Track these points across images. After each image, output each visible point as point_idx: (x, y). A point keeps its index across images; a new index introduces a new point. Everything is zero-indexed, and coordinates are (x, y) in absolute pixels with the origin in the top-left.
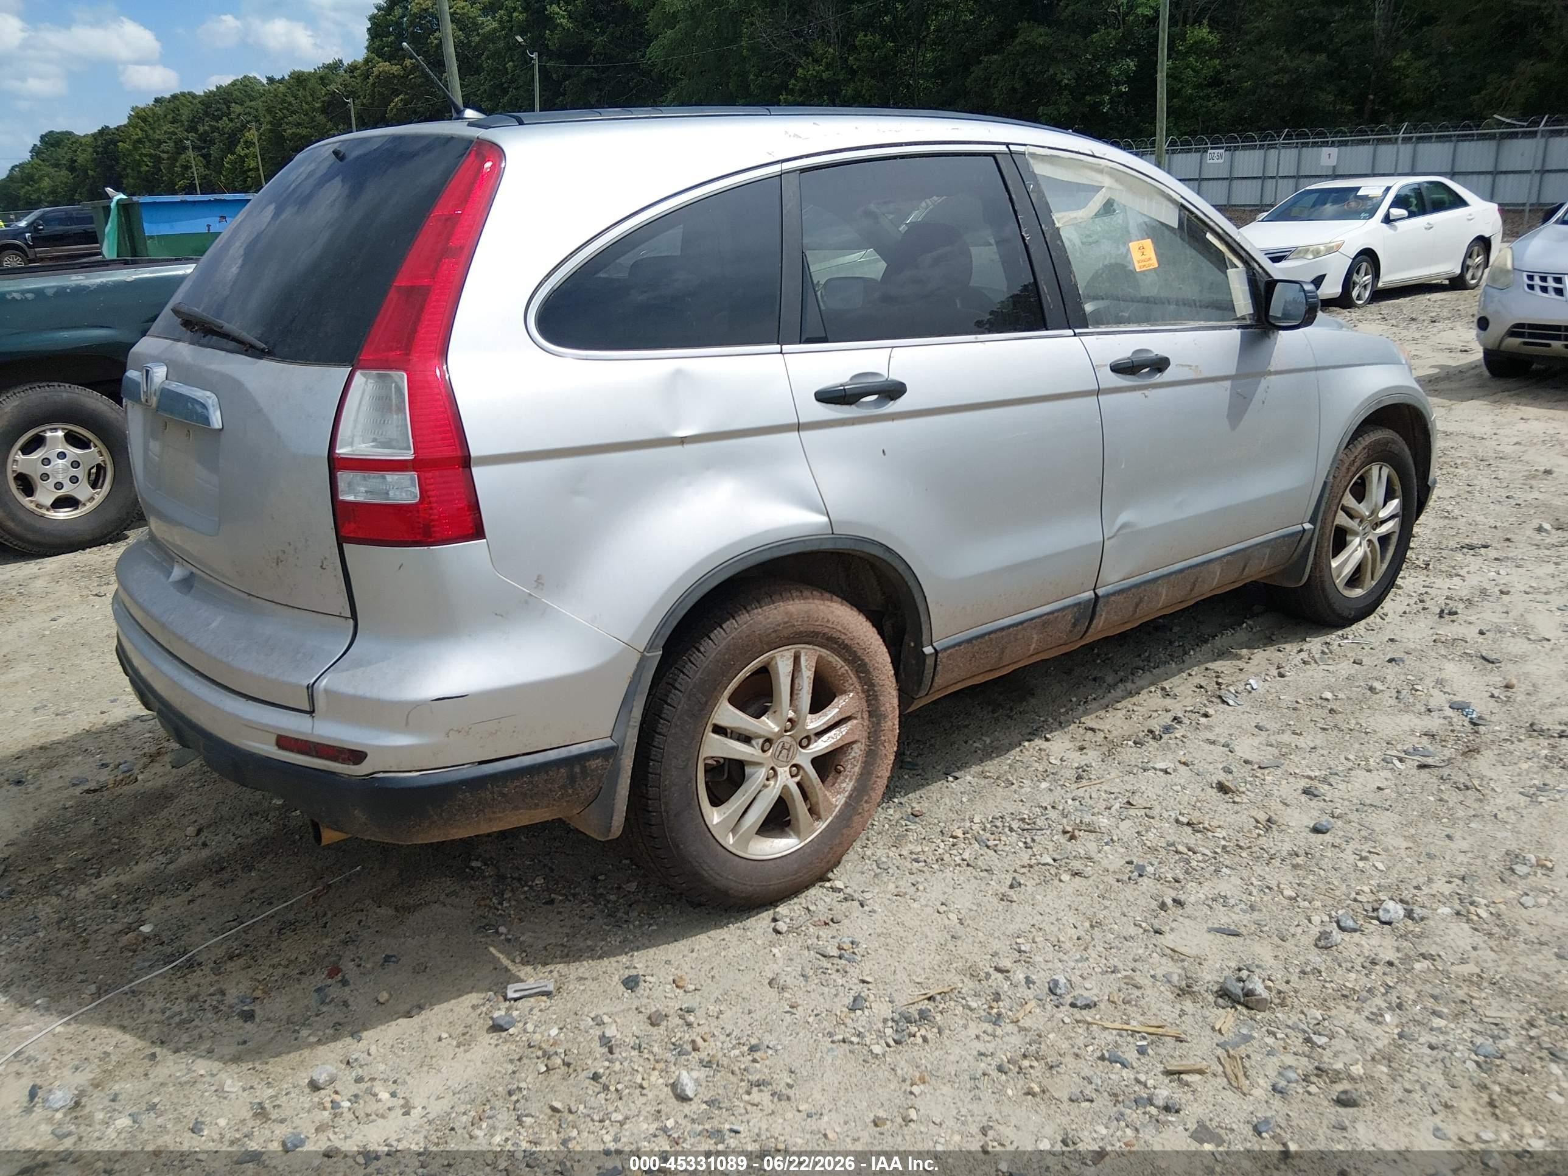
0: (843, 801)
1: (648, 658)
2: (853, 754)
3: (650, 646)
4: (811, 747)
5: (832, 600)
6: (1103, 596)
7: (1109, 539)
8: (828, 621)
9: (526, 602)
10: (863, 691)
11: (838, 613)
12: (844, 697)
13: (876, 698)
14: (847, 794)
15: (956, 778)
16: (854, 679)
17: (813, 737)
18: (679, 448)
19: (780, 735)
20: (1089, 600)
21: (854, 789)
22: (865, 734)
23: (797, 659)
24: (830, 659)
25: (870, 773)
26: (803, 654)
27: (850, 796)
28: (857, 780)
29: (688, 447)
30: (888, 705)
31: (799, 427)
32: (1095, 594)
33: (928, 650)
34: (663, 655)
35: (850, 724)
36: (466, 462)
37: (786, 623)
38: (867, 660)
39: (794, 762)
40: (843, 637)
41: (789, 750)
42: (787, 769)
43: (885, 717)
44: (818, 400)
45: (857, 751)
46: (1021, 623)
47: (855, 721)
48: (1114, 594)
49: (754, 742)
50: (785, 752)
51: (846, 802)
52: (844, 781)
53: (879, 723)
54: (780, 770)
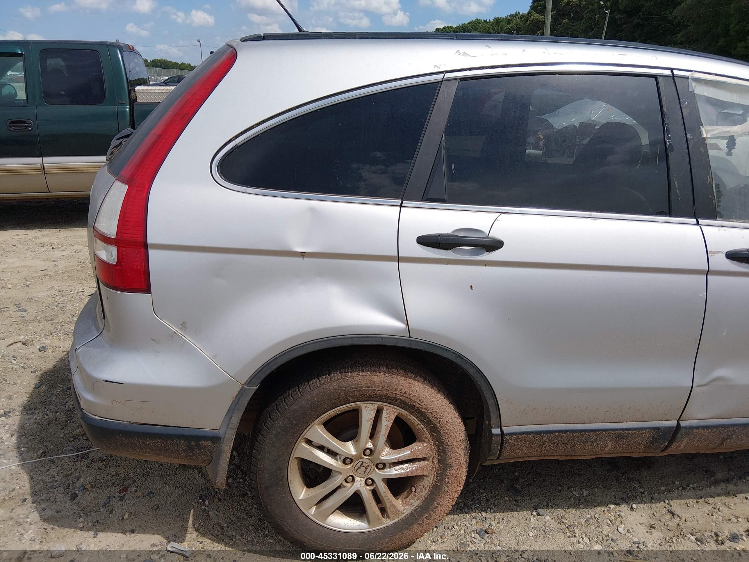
0: (409, 511)
1: (246, 389)
2: (423, 483)
3: (249, 382)
4: (385, 470)
5: (414, 379)
6: (685, 428)
7: (698, 386)
8: (405, 393)
9: (172, 336)
10: (435, 444)
11: (417, 389)
12: (420, 444)
13: (444, 452)
14: (413, 508)
15: (539, 515)
16: (428, 435)
17: (388, 465)
18: (300, 259)
19: (358, 457)
20: (670, 428)
21: (420, 506)
22: (434, 473)
23: (379, 412)
24: (409, 417)
25: (433, 500)
26: (385, 409)
27: (416, 510)
28: (424, 502)
29: (306, 260)
30: (454, 460)
31: (399, 259)
32: (678, 424)
33: (496, 431)
34: (258, 390)
35: (421, 463)
36: (145, 246)
37: (367, 387)
38: (438, 425)
39: (370, 476)
40: (419, 406)
41: (366, 468)
42: (363, 480)
43: (451, 467)
44: (418, 242)
45: (427, 483)
46: (594, 431)
47: (426, 462)
48: (698, 428)
49: (338, 457)
50: (363, 468)
51: (412, 513)
52: (413, 498)
53: (445, 469)
54: (357, 479)
